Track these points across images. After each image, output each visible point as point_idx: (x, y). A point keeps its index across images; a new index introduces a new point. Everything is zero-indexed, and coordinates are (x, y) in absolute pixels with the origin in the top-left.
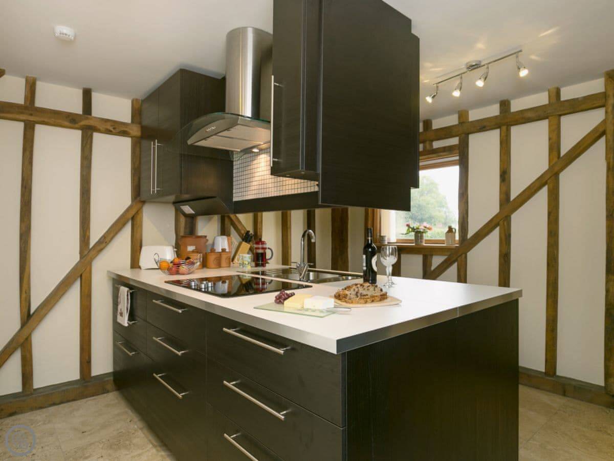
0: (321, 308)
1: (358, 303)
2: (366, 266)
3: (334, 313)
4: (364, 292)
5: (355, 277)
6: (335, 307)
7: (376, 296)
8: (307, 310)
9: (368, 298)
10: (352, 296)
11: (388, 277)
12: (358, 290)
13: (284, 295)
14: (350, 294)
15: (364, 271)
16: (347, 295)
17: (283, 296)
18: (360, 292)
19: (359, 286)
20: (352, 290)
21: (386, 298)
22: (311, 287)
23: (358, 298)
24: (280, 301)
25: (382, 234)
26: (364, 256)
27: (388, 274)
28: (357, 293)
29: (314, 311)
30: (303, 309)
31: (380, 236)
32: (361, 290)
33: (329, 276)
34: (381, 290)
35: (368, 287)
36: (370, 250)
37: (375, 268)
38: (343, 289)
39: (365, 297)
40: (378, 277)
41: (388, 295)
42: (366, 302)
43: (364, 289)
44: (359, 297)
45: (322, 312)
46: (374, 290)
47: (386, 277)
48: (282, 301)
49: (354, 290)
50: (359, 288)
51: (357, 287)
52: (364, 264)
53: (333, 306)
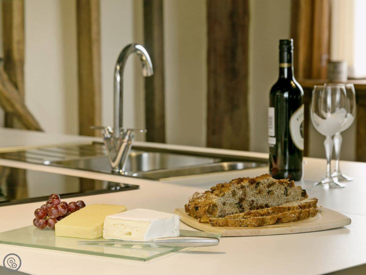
0: (145, 238)
1: (241, 225)
2: (277, 136)
3: (176, 249)
4: (261, 200)
5: (254, 164)
6: (181, 236)
7: (289, 209)
8: (111, 243)
9: (268, 214)
10: (227, 209)
11: (329, 162)
12: (245, 194)
13: (56, 208)
14: (224, 204)
15: (271, 148)
16: (215, 206)
17: (54, 211)
18: (250, 198)
19: (245, 183)
20: (228, 193)
21: (314, 214)
22: (136, 187)
23: (242, 214)
24: (47, 222)
25: (335, 57)
26: (272, 111)
27: (328, 154)
28: (241, 200)
29: (128, 245)
30: (100, 240)
31: (329, 62)
32: (251, 195)
33: (191, 162)
34: (304, 194)
35: (270, 185)
36: (286, 95)
37: (298, 141)
38: (206, 192)
39: (260, 211)
40: (307, 163)
41: (318, 205)
42: (261, 224)
43: (260, 192)
44: (247, 211)
45: (147, 246)
46: (286, 194)
47: (323, 162)
48: (50, 221)
49: (234, 194)
50: (248, 190)
51: (243, 187)
52: (272, 132)
53: (177, 233)
